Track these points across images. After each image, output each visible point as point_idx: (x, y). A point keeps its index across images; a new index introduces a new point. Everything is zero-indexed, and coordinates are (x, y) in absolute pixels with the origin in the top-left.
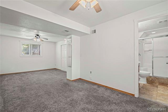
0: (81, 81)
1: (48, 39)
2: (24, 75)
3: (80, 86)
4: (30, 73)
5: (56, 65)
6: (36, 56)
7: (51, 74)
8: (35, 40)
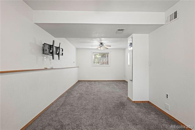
0: (147, 107)
1: (110, 46)
2: (93, 83)
3: (140, 114)
4: (99, 82)
5: (125, 76)
6: (104, 65)
7: (115, 87)
8: (99, 49)
